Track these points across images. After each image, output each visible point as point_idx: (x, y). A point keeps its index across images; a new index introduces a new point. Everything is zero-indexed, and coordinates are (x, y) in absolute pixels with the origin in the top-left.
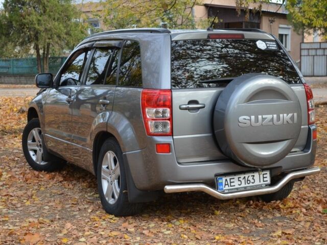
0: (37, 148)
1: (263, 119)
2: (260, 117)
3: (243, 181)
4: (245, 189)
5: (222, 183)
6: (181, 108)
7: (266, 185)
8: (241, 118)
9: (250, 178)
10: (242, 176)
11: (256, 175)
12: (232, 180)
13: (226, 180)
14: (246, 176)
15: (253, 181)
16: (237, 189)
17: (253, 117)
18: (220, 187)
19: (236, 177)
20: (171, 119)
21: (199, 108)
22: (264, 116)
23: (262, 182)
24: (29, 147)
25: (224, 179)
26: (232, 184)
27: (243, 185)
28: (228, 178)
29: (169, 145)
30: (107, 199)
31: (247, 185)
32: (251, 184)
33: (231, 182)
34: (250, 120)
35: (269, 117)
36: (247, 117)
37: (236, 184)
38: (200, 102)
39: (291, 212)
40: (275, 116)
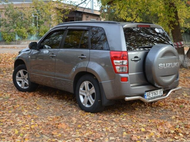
0: (22, 80)
1: (168, 65)
2: (167, 64)
3: (154, 94)
4: (154, 98)
5: (146, 95)
6: (132, 60)
7: (162, 96)
8: (160, 65)
9: (156, 93)
10: (153, 92)
11: (158, 91)
12: (150, 94)
13: (147, 94)
14: (155, 91)
15: (157, 94)
16: (151, 98)
17: (164, 64)
18: (145, 97)
19: (151, 92)
20: (128, 65)
21: (138, 60)
22: (168, 64)
23: (160, 94)
24: (17, 80)
25: (147, 93)
26: (150, 96)
27: (154, 96)
28: (148, 93)
29: (127, 78)
30: (84, 105)
31: (155, 96)
32: (156, 95)
33: (149, 95)
34: (163, 66)
35: (170, 64)
36: (162, 64)
37: (151, 96)
38: (139, 57)
39: (167, 107)
40: (172, 63)
